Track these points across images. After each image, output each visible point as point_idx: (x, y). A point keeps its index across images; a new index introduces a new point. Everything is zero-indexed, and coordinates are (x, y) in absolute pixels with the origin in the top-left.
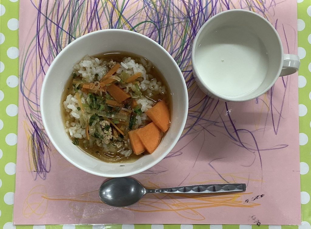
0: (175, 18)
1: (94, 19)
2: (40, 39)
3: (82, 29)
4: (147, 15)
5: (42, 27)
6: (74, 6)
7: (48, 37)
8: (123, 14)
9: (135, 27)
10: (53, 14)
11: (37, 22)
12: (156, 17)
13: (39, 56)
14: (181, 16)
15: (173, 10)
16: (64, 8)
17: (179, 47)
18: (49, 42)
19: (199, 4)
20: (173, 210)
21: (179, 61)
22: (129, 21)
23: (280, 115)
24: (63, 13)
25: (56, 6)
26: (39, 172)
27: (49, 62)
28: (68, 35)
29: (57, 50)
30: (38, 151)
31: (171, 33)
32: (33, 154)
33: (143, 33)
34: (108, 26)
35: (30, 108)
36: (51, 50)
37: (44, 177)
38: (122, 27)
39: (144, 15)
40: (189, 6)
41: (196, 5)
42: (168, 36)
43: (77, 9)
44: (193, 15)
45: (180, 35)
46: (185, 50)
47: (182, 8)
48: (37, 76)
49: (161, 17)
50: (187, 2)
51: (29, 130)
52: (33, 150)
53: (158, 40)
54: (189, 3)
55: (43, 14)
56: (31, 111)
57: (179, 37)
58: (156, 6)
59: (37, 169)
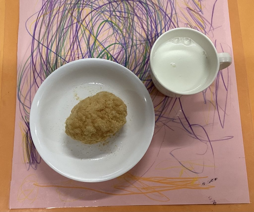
0: (137, 40)
1: (75, 42)
2: (34, 58)
3: (66, 50)
4: (116, 39)
5: (36, 49)
6: (60, 33)
7: (40, 56)
8: (97, 38)
9: (107, 47)
10: (44, 39)
11: (31, 46)
12: (123, 40)
13: (33, 71)
14: (142, 39)
15: (136, 35)
16: (52, 35)
17: (141, 62)
18: (41, 60)
19: (155, 30)
20: (143, 193)
21: (142, 72)
22: (102, 43)
23: (225, 112)
24: (52, 38)
25: (46, 34)
26: (31, 164)
27: (41, 75)
28: (55, 55)
29: (47, 66)
30: (31, 146)
31: (135, 52)
32: (27, 149)
33: (113, 52)
34: (86, 47)
35: (25, 111)
36: (42, 66)
37: (35, 167)
38: (97, 48)
39: (114, 39)
40: (148, 31)
41: (153, 31)
42: (133, 54)
43: (62, 36)
44: (151, 38)
45: (142, 53)
46: (146, 64)
47: (142, 33)
48: (31, 86)
49: (127, 40)
50: (146, 29)
51: (24, 129)
52: (27, 145)
53: (125, 57)
54: (147, 29)
55: (36, 40)
56: (25, 113)
57: (141, 54)
58: (122, 32)
59: (30, 161)
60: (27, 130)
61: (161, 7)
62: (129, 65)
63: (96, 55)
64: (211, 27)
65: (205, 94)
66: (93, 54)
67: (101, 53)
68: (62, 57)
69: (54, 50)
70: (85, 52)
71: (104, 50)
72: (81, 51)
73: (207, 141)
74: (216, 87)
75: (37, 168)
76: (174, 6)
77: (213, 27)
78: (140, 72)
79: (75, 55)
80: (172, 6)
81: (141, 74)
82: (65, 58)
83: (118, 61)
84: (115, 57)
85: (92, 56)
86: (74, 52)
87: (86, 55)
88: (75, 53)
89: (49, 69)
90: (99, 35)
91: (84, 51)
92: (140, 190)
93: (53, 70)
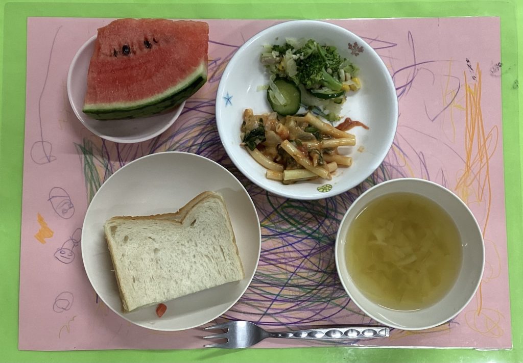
1: (265, 257)
2: (290, 321)
3: (277, 271)
5: (276, 319)
7: (288, 312)
9: (273, 207)
10: (260, 307)
11: (270, 327)
13: (311, 323)
18: (294, 310)
20: (487, 162)
22: (267, 214)
23: (374, 40)
24: (258, 294)
25: (250, 304)
27: (317, 310)
28: (285, 288)
29: (304, 301)
34: (273, 240)
36: (303, 308)
55: (260, 319)
61: (207, 121)
66: (284, 230)
67: (283, 217)
68: (289, 277)
69: (277, 291)
70: (282, 242)
71: (278, 212)
72: (279, 248)
73: (415, 69)
76: (206, 101)
79: (286, 257)
80: (205, 104)
82: (291, 272)
85: (286, 231)
86: (280, 259)
87: (285, 240)
88: (283, 257)
89: (308, 297)
91: (280, 242)
92: (484, 165)
93: (309, 290)
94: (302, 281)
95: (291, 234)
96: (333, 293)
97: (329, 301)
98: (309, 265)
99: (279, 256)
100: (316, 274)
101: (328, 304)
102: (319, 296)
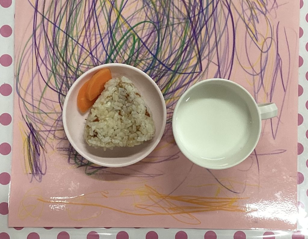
0: (174, 18)
1: (91, 18)
2: (37, 38)
3: (80, 29)
4: (147, 15)
5: (39, 26)
6: (71, 5)
7: (45, 36)
8: (122, 13)
9: (134, 27)
10: (50, 13)
11: (33, 21)
12: (155, 17)
13: (35, 57)
14: (181, 17)
16: (61, 6)
17: (179, 48)
18: (46, 41)
19: (199, 4)
20: (169, 214)
21: (179, 62)
22: (129, 21)
23: (279, 120)
24: (61, 12)
25: (53, 5)
26: (34, 175)
27: (46, 62)
28: (65, 35)
29: (53, 50)
30: (34, 153)
31: (171, 34)
32: (29, 156)
33: (142, 33)
34: (106, 25)
35: (26, 109)
36: (48, 50)
37: (40, 179)
38: (120, 27)
39: (143, 15)
40: (189, 6)
41: (196, 6)
42: (168, 37)
43: (74, 8)
44: (193, 16)
45: (180, 36)
46: (185, 51)
47: (182, 8)
48: (33, 76)
49: (161, 17)
50: (187, 3)
51: (25, 131)
52: (29, 151)
53: (157, 40)
54: (189, 3)
55: (39, 13)
56: (27, 112)
57: (179, 38)
58: (155, 6)
59: (33, 172)
60: (29, 133)
62: (161, 51)
63: (119, 37)
64: (275, 3)
65: (256, 94)
66: (114, 36)
67: (126, 34)
68: (74, 38)
69: (63, 28)
70: (104, 33)
71: (130, 30)
72: (99, 30)
73: (253, 155)
74: (272, 87)
75: (41, 180)
77: (277, 4)
78: (175, 62)
79: (91, 36)
81: (177, 64)
82: (78, 40)
83: (148, 46)
84: (144, 40)
85: (113, 37)
86: (90, 31)
87: (105, 36)
88: (92, 34)
89: (57, 54)
90: (124, 9)
91: (104, 31)
92: (166, 211)
93: (62, 55)
94: (70, 49)
95: (111, 41)
96: (59, 75)
97: (53, 72)
98: (84, 56)
99: (92, 31)
100: (76, 61)
101: (51, 71)
102: (57, 63)
